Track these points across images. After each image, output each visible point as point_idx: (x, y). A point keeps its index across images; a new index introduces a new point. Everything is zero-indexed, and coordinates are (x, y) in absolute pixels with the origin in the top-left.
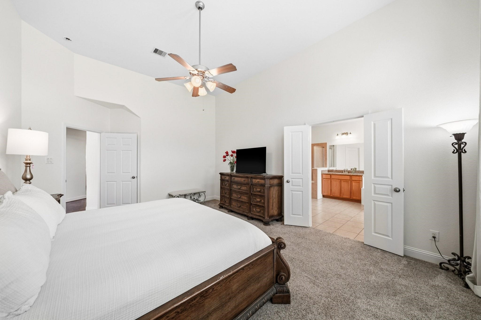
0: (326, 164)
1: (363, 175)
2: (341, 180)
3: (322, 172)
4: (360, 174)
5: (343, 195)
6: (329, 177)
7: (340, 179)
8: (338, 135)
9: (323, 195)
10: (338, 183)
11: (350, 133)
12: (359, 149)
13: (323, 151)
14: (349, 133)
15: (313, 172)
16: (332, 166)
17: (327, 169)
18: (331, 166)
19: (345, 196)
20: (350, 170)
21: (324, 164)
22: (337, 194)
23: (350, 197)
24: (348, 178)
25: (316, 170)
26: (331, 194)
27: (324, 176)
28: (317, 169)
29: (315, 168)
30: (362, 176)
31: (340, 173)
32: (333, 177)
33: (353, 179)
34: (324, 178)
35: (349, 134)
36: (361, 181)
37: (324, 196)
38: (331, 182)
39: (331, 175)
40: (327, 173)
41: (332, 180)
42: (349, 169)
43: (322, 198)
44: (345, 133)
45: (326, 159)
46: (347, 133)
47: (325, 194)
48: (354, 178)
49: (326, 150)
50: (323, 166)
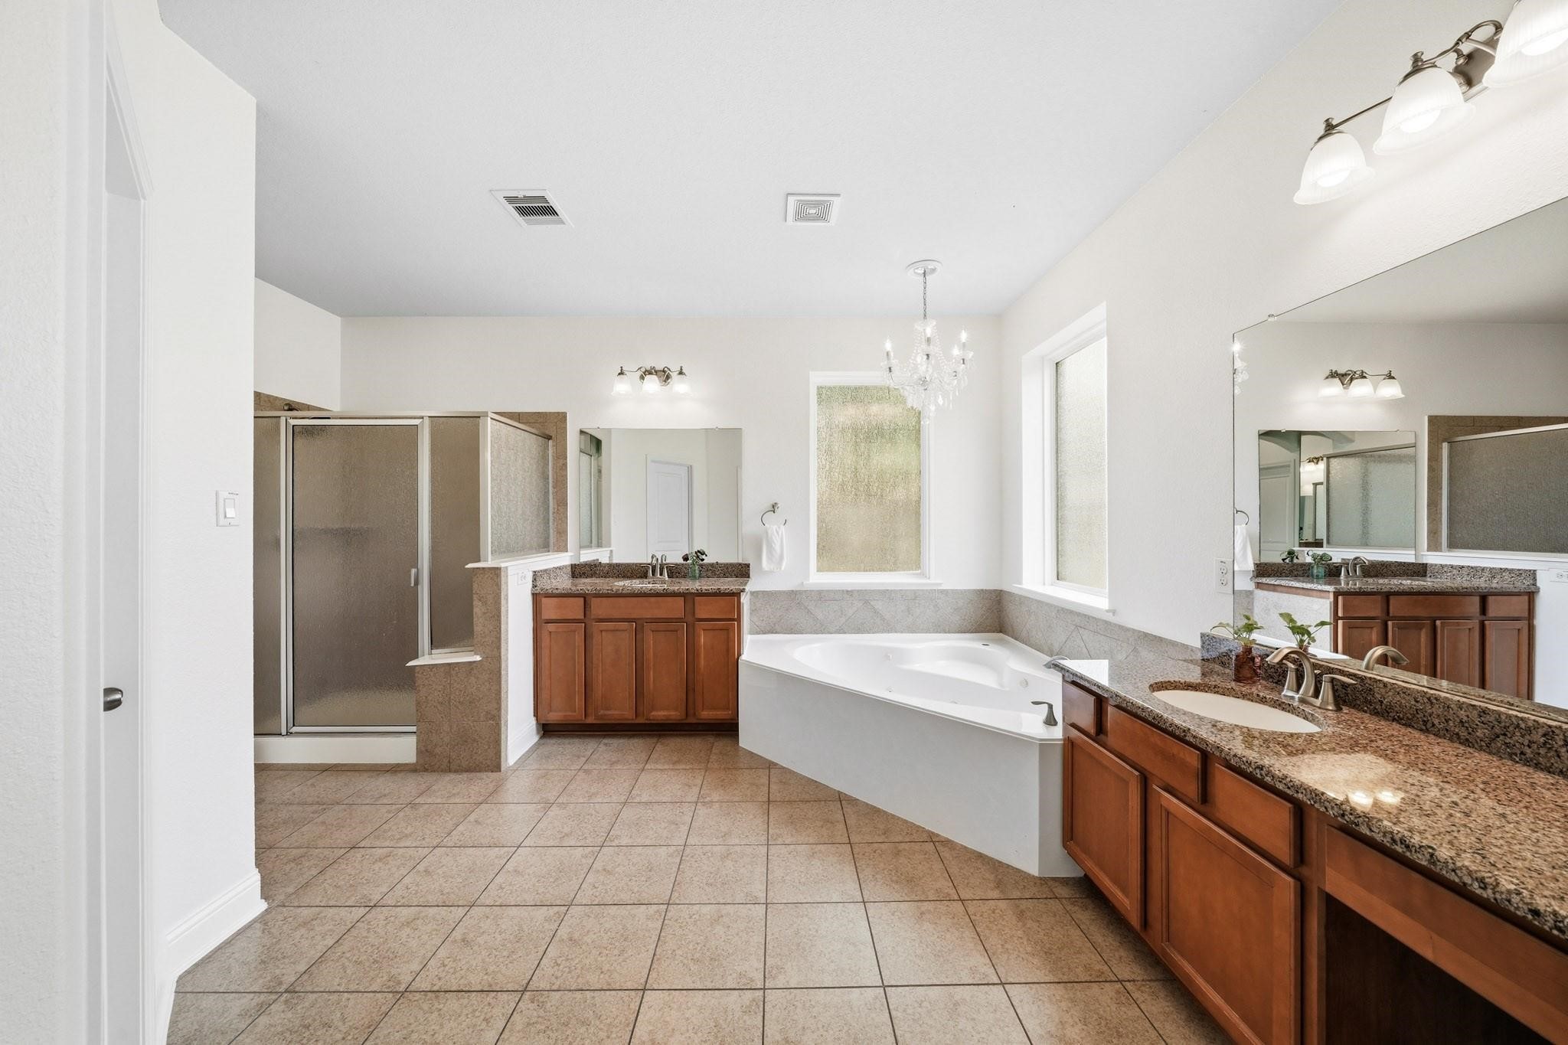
0: (562, 533)
1: (744, 589)
2: (639, 625)
3: (534, 580)
4: (727, 584)
5: (653, 709)
6: (575, 610)
7: (634, 616)
8: (621, 373)
9: (544, 725)
10: (625, 639)
11: (681, 373)
12: (690, 469)
13: (544, 457)
14: (674, 368)
15: (475, 586)
16: (591, 542)
17: (564, 559)
18: (590, 546)
19: (660, 715)
20: (682, 561)
21: (550, 538)
22: (622, 710)
23: (687, 715)
24: (677, 608)
25: (496, 572)
26: (589, 711)
27: (550, 609)
28: (498, 569)
29: (489, 562)
30: (737, 595)
31: (636, 584)
32: (599, 608)
33: (700, 614)
34: (548, 622)
35: (674, 375)
36: (734, 620)
37: (548, 730)
38: (586, 637)
39: (585, 597)
40: (564, 583)
41: (596, 627)
42: (675, 558)
43: (537, 746)
44: (656, 372)
45: (562, 503)
46: (664, 371)
47: (554, 717)
48: (704, 610)
49: (561, 456)
50: (545, 546)
